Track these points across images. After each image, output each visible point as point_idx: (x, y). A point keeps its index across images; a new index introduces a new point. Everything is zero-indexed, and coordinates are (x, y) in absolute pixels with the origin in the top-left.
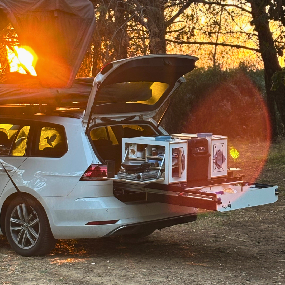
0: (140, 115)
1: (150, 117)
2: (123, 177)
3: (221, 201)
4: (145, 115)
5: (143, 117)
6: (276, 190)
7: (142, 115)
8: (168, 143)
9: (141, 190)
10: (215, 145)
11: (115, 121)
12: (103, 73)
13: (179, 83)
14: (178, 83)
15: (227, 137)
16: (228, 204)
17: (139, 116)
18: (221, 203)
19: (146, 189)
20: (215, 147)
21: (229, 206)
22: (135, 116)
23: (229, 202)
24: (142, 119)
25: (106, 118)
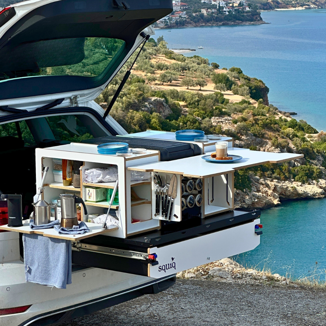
0: (72, 98)
1: (90, 99)
4: (82, 96)
5: (78, 99)
6: (257, 227)
13: (144, 37)
14: (142, 37)
16: (171, 262)
17: (70, 98)
18: (157, 263)
22: (63, 99)
23: (173, 259)
24: (76, 103)
25: (7, 106)
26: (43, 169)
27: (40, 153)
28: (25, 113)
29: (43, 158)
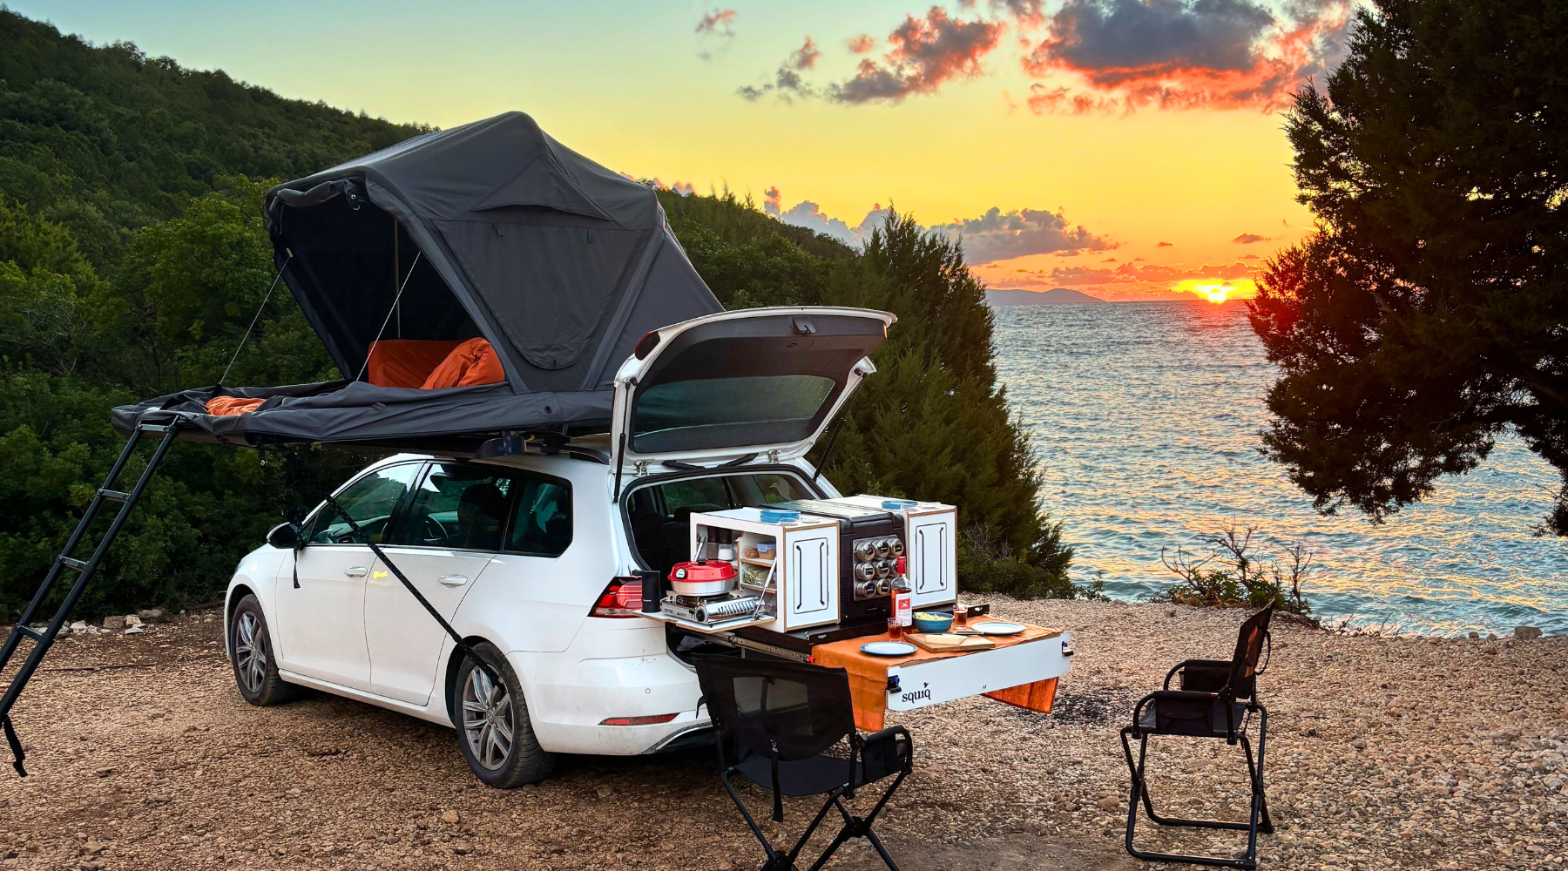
0: (771, 452)
1: (796, 455)
2: (671, 612)
3: (900, 685)
4: (783, 451)
7: (775, 452)
8: (781, 528)
9: (731, 641)
10: (919, 529)
11: (702, 467)
12: (640, 357)
13: (859, 375)
14: (856, 375)
15: (953, 507)
16: (923, 688)
17: (767, 453)
18: (900, 690)
19: (740, 640)
20: (921, 532)
21: (925, 694)
22: (756, 454)
23: (926, 685)
24: (776, 459)
25: (675, 461)
26: (699, 541)
27: (696, 519)
28: (702, 470)
29: (699, 526)
